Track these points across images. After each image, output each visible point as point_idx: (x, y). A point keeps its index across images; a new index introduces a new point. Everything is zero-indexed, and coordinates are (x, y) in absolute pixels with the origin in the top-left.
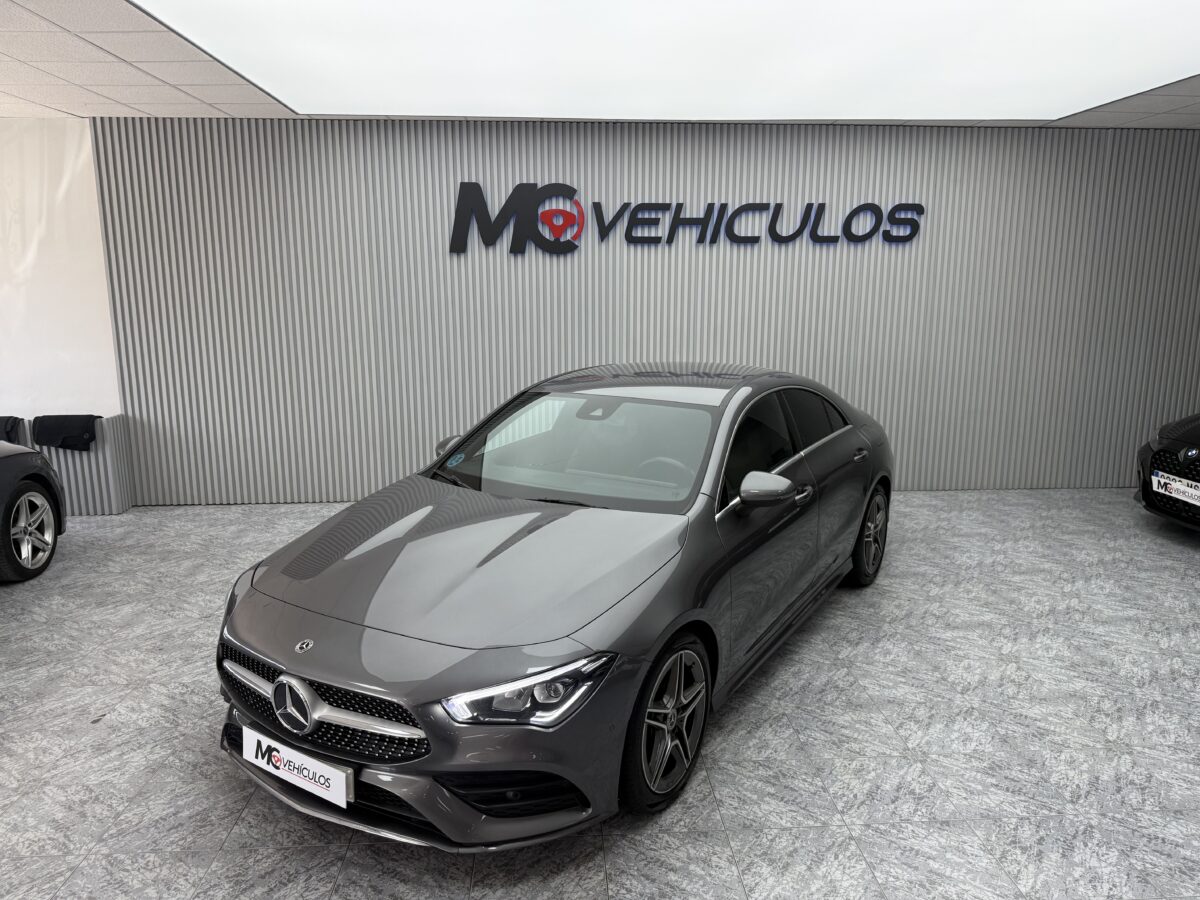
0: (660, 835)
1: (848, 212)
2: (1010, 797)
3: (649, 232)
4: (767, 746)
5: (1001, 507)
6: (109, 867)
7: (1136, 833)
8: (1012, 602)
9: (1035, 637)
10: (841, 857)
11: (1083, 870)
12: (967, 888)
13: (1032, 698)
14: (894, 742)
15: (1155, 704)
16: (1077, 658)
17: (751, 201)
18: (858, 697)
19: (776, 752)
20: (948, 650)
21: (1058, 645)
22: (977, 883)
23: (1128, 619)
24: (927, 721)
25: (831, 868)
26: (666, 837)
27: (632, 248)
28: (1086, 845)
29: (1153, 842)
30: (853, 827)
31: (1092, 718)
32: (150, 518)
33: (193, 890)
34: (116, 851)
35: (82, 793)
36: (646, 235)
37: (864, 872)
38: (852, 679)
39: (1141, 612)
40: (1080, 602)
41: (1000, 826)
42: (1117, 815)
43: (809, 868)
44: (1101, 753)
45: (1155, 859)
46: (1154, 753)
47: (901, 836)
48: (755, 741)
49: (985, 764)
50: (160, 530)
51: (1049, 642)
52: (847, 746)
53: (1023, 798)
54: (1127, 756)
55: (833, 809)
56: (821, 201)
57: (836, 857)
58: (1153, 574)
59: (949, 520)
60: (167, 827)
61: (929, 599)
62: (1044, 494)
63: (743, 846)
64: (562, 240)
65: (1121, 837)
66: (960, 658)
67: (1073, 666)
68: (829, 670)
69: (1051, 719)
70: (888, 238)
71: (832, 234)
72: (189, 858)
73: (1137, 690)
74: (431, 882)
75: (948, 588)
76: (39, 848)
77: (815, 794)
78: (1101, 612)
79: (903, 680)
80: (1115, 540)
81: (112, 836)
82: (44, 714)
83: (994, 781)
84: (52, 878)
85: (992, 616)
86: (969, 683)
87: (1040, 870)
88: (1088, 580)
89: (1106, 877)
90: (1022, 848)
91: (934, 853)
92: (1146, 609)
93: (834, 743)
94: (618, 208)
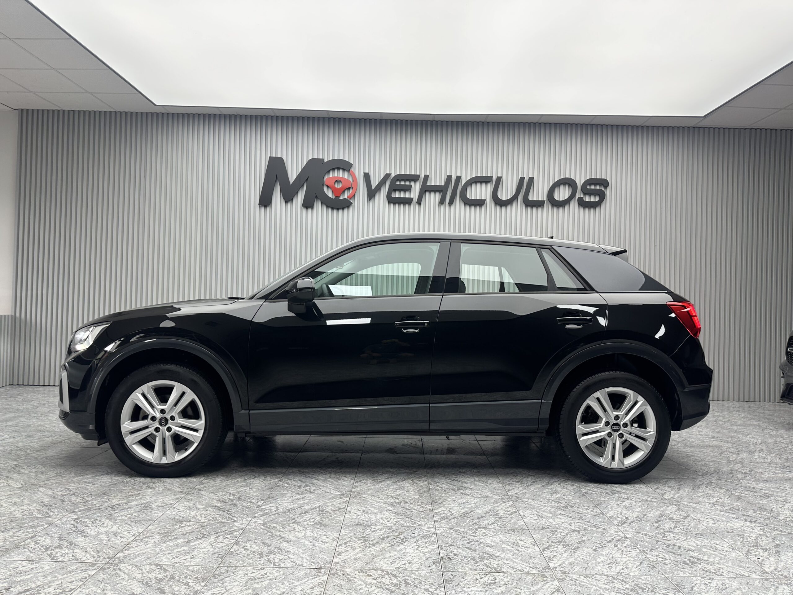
1: (551, 184)
3: (405, 194)
9: (698, 488)
16: (737, 505)
17: (479, 175)
18: (514, 524)
21: (719, 495)
23: (788, 479)
27: (392, 205)
31: (749, 552)
36: (402, 196)
40: (743, 467)
48: (393, 553)
64: (341, 198)
67: (733, 510)
70: (582, 203)
71: (540, 200)
94: (382, 177)
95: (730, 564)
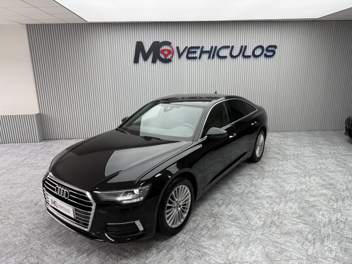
0: (201, 238)
1: (254, 48)
2: (305, 226)
3: (194, 55)
4: (231, 210)
5: (299, 137)
6: (42, 248)
7: (343, 236)
8: (303, 166)
9: (311, 177)
10: (255, 244)
11: (327, 248)
12: (293, 253)
13: (310, 195)
14: (269, 209)
15: (348, 197)
16: (324, 183)
17: (224, 45)
18: (258, 196)
19: (234, 212)
20: (285, 181)
21: (318, 179)
22: (295, 252)
23: (339, 171)
24: (279, 203)
25: (252, 247)
26: (203, 238)
27: (188, 60)
28: (328, 240)
29: (348, 239)
30: (258, 235)
31: (329, 201)
32: (49, 143)
33: (66, 254)
34: (44, 243)
35: (33, 226)
36: (193, 56)
37: (262, 248)
38: (256, 190)
39: (342, 169)
40: (324, 166)
41: (302, 234)
42: (337, 231)
43: (246, 247)
44: (332, 212)
45: (349, 244)
46: (347, 212)
47: (272, 238)
48: (228, 209)
49: (297, 216)
50: (52, 147)
51: (315, 178)
52: (255, 210)
53: (308, 226)
54: (339, 213)
55: (252, 230)
56: (245, 45)
57: (254, 244)
58: (346, 157)
59: (284, 141)
60: (58, 236)
61: (278, 165)
62: (312, 133)
63: (226, 241)
64: (167, 58)
65: (339, 238)
66: (288, 183)
67: (322, 186)
68: (250, 187)
69: (316, 202)
70: (266, 56)
71: (249, 55)
72: (65, 245)
73: (342, 193)
74: (135, 252)
75: (284, 162)
76: (22, 242)
77: (246, 225)
78: (330, 169)
79: (272, 190)
80: (334, 146)
81: (42, 239)
82: (21, 202)
83: (300, 221)
84: (26, 251)
85: (298, 170)
86: (291, 191)
87: (314, 248)
88: (326, 159)
89: (334, 250)
90: (309, 241)
91: (283, 243)
92: (344, 168)
93: (252, 210)
94: (184, 48)
95: (324, 206)
